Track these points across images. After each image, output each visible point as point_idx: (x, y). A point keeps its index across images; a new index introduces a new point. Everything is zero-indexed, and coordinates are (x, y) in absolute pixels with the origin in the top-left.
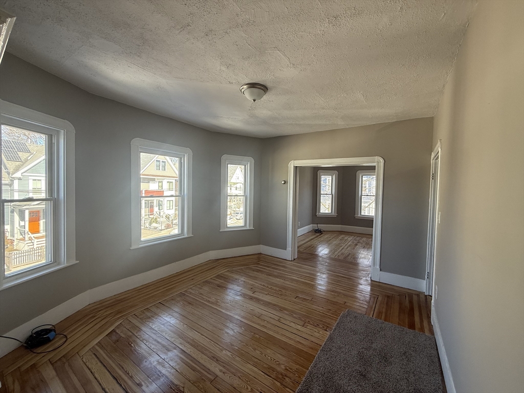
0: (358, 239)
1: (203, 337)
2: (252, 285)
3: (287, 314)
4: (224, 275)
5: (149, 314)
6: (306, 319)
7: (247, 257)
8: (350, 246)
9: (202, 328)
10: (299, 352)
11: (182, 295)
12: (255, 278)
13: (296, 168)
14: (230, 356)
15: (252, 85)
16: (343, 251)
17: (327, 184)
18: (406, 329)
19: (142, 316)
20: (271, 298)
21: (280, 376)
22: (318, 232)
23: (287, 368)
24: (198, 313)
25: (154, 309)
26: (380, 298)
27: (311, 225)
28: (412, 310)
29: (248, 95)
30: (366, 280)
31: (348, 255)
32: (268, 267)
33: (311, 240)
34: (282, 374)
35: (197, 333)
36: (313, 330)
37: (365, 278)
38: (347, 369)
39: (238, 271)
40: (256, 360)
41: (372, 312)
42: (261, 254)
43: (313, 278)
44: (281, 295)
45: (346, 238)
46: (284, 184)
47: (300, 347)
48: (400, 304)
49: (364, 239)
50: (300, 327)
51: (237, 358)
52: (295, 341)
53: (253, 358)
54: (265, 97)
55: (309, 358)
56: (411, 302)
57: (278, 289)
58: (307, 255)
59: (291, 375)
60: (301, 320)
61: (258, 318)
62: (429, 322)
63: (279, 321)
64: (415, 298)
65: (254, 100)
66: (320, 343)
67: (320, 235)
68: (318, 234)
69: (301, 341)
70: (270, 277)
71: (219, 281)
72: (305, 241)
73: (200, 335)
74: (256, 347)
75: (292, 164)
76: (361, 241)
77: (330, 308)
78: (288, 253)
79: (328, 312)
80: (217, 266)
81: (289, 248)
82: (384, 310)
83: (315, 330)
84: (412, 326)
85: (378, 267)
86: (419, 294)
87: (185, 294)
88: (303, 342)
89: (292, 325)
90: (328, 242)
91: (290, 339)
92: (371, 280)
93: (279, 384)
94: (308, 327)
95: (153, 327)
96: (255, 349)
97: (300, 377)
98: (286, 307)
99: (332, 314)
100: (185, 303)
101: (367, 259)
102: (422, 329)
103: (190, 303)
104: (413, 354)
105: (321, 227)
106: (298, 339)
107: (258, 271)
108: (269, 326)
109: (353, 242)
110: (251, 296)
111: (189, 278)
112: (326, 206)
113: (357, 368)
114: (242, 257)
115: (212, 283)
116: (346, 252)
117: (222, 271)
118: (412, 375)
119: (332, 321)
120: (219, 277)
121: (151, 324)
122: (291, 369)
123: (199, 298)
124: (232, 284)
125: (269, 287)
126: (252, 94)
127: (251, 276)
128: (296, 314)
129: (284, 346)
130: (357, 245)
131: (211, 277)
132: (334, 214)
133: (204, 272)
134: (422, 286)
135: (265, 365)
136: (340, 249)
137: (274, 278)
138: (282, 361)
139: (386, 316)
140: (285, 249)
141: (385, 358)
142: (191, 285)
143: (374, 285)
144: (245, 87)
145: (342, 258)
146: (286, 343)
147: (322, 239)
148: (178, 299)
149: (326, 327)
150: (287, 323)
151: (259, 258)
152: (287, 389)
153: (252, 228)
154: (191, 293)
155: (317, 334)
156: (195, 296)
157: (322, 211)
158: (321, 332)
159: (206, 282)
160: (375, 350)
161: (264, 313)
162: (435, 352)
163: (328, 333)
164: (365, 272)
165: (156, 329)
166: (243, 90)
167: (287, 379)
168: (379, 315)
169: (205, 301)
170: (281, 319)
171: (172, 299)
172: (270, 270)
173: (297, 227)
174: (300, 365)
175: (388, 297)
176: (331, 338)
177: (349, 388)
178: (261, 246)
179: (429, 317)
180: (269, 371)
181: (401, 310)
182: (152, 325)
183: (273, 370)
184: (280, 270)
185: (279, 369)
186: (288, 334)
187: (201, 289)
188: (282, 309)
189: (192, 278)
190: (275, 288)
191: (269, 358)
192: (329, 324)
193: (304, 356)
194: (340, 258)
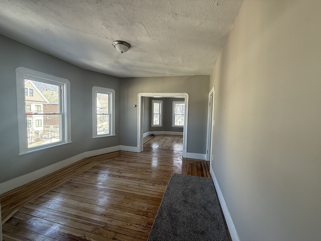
0: (174, 138)
1: (92, 205)
2: (119, 169)
3: (143, 181)
4: (98, 166)
5: (43, 200)
6: (154, 182)
7: (115, 153)
8: (170, 142)
9: (89, 200)
10: (153, 199)
11: (68, 183)
12: (119, 165)
13: (142, 97)
14: (113, 211)
15: (121, 42)
16: (167, 145)
17: (157, 107)
18: (201, 177)
19: (36, 203)
20: (132, 174)
21: (145, 213)
22: (152, 136)
23: (148, 208)
24: (84, 192)
25: (46, 196)
26: (188, 166)
27: (149, 132)
28: (202, 169)
29: (118, 48)
30: (181, 158)
31: (170, 147)
32: (127, 158)
33: (149, 140)
34: (146, 212)
35: (86, 203)
37: (180, 157)
38: (178, 201)
39: (107, 163)
40: (130, 209)
41: (185, 173)
42: (120, 151)
43: (151, 161)
44: (138, 172)
45: (168, 138)
46: (135, 107)
47: (153, 196)
48: (197, 167)
49: (177, 138)
50: (151, 186)
51: (118, 211)
52: (150, 194)
53: (128, 208)
54: (129, 52)
55: (159, 200)
56: (201, 165)
57: (135, 169)
58: (147, 149)
59: (151, 211)
60: (152, 183)
61: (127, 186)
62: (209, 172)
63: (139, 186)
64: (202, 163)
65: (122, 52)
66: (163, 192)
67: (154, 137)
68: (153, 137)
69: (153, 194)
70: (129, 163)
71: (95, 170)
72: (146, 141)
73: (89, 204)
74: (129, 203)
75: (140, 95)
76: (175, 139)
77: (166, 174)
78: (138, 149)
79: (165, 176)
80: (91, 161)
81: (139, 146)
82: (190, 171)
83: (159, 186)
84: (203, 176)
85: (186, 151)
86: (204, 161)
87: (71, 182)
88: (154, 194)
89: (147, 186)
90: (158, 141)
91: (147, 193)
92: (183, 158)
93: (145, 217)
94: (156, 186)
95: (50, 207)
96: (128, 204)
97: (156, 211)
98: (142, 178)
99: (167, 177)
100: (72, 187)
101: (179, 148)
102: (207, 176)
103: (76, 187)
104: (205, 187)
105: (154, 133)
106: (151, 193)
107: (121, 161)
108: (133, 189)
109: (171, 140)
110: (119, 176)
111: (72, 171)
112: (157, 121)
113: (182, 199)
114: (107, 154)
115: (90, 172)
116: (169, 145)
117: (95, 164)
118: (205, 196)
119: (167, 180)
120: (94, 167)
121: (47, 206)
122: (150, 208)
123: (82, 183)
124: (105, 170)
125: (130, 168)
126: (120, 48)
127: (116, 164)
128: (148, 180)
129: (144, 198)
130: (173, 141)
131: (89, 168)
132: (161, 125)
133: (82, 166)
134: (205, 157)
135: (135, 210)
136: (166, 144)
137: (131, 164)
138: (144, 206)
139: (191, 173)
140: (136, 146)
141: (194, 192)
142: (74, 176)
143: (184, 160)
144: (116, 43)
145: (167, 148)
146: (145, 196)
147: (155, 140)
148: (66, 186)
149: (165, 184)
150: (144, 186)
151: (120, 153)
152: (150, 218)
153: (114, 135)
154: (75, 181)
155: (161, 188)
156: (79, 182)
157: (154, 124)
158: (163, 187)
159: (86, 172)
160: (189, 189)
161: (129, 183)
162: (213, 185)
163: (167, 186)
164: (179, 154)
165: (52, 208)
166: (114, 44)
167: (149, 214)
168: (188, 174)
169: (87, 184)
170: (140, 184)
171: (61, 187)
172: (128, 159)
173: (143, 133)
174: (155, 205)
175: (191, 164)
176: (168, 189)
177: (180, 209)
178: (121, 146)
179: (209, 170)
180: (138, 212)
181: (197, 169)
182: (48, 206)
183: (141, 211)
184: (134, 158)
185: (144, 210)
186: (145, 191)
187: (83, 177)
188: (140, 179)
189: (74, 171)
190: (133, 169)
191: (137, 206)
192: (166, 182)
193: (156, 200)
194: (166, 149)
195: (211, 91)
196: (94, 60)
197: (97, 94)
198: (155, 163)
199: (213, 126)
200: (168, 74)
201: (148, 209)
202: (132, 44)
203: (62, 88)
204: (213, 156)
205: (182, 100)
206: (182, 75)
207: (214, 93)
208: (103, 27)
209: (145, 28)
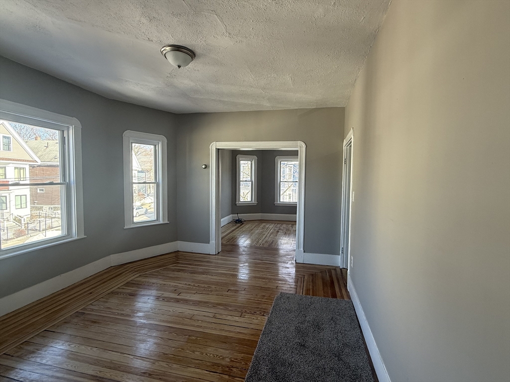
0: (279, 226)
1: (125, 355)
2: (175, 286)
3: (222, 309)
4: (135, 281)
5: (31, 348)
6: (242, 311)
7: (167, 256)
8: (272, 233)
9: (120, 346)
10: (241, 342)
11: (78, 314)
12: (177, 279)
13: (218, 150)
14: (166, 366)
15: (177, 48)
16: (267, 238)
17: (246, 169)
18: (331, 299)
19: (19, 354)
20: (201, 296)
21: (227, 369)
22: (239, 222)
23: (233, 359)
24: (110, 331)
25: (38, 340)
26: (306, 278)
27: (231, 215)
28: (332, 283)
29: (171, 59)
30: (292, 263)
31: (272, 242)
32: (190, 265)
33: (233, 231)
34: (228, 367)
35: (113, 353)
36: (251, 318)
37: (290, 262)
38: (288, 344)
39: (153, 275)
40: (197, 362)
41: (302, 291)
42: (178, 251)
43: (236, 269)
44: (211, 291)
45: (267, 226)
46: (205, 168)
47: (241, 336)
48: (323, 279)
49: (284, 226)
50: (237, 318)
51: (175, 366)
52: (235, 332)
53: (193, 361)
54: (192, 65)
55: (252, 344)
56: (331, 276)
57: (206, 286)
58: (229, 247)
59: (238, 365)
60: (238, 311)
61: (190, 319)
62: (346, 289)
63: (214, 317)
64: (333, 272)
65: (179, 67)
66: (260, 328)
67: (241, 225)
68: (239, 225)
69: (241, 331)
70: (195, 275)
71: (130, 290)
72: (227, 233)
73: (119, 354)
74: (195, 349)
75: (214, 146)
76: (282, 228)
77: (264, 294)
78: (211, 247)
79: (263, 298)
80: (123, 272)
81: (213, 241)
82: (311, 287)
83: (253, 317)
84: (334, 296)
85: (302, 249)
86: (335, 268)
87: (84, 313)
88: (243, 332)
89: (229, 318)
90: (250, 232)
91: (230, 331)
92: (296, 263)
93: (227, 377)
94: (246, 316)
95: (44, 362)
96: (194, 352)
97: (246, 364)
98: (219, 302)
99: (267, 299)
100: (86, 323)
101: (288, 245)
102: (342, 297)
103: (95, 322)
104: (338, 317)
105: (242, 216)
106: (238, 330)
107: (179, 271)
108: (204, 324)
109: (275, 230)
110: (176, 299)
111: (85, 292)
112: (246, 194)
113: (297, 340)
114: (153, 258)
115: (121, 293)
116: (270, 239)
117: (131, 277)
118: (339, 334)
119: (268, 306)
120: (128, 284)
121: (38, 360)
122: (236, 359)
123: (107, 314)
124: (149, 289)
125: (196, 285)
126: (176, 58)
127: (171, 277)
128: (231, 307)
129: (224, 340)
130: (278, 232)
131: (118, 286)
132: (254, 202)
133: (106, 282)
134: (338, 261)
135: (208, 364)
136: (264, 237)
137: (199, 276)
138: (225, 355)
139: (313, 292)
140: (208, 242)
141: (318, 327)
142: (91, 300)
143: (299, 267)
144: (168, 48)
145: (266, 245)
146: (226, 337)
147: (244, 229)
148: (75, 320)
149: (263, 313)
150: (224, 317)
151: (177, 257)
152: (236, 378)
153: (166, 222)
154: (92, 310)
155: (256, 321)
156: (100, 313)
157: (242, 200)
158: (259, 319)
159: (112, 293)
160: (308, 322)
161: (196, 313)
162: (353, 312)
163: (266, 318)
164: (289, 257)
165: (49, 363)
166: (164, 52)
167: (234, 370)
168: (307, 293)
169: (116, 315)
170: (216, 315)
171: (65, 323)
172: (192, 268)
173: (220, 217)
174: (244, 353)
175: (312, 275)
176: (269, 322)
177: (293, 359)
178: (179, 242)
179: (346, 286)
180: (213, 367)
181: (324, 284)
182: (41, 360)
183: (218, 365)
184: (204, 266)
185: (223, 363)
186: (226, 328)
187: (107, 302)
188: (215, 305)
189: (91, 291)
190: (203, 285)
191: (211, 355)
192: (265, 309)
193: (247, 344)
194: (265, 246)
195: (348, 136)
196: (127, 81)
197: (133, 144)
198: (244, 274)
199: (352, 202)
200: (267, 105)
201: (232, 361)
202: (198, 51)
203: (65, 135)
204: (352, 258)
205: (294, 154)
206: (293, 108)
207: (352, 140)
208: (144, 20)
209: (222, 21)
